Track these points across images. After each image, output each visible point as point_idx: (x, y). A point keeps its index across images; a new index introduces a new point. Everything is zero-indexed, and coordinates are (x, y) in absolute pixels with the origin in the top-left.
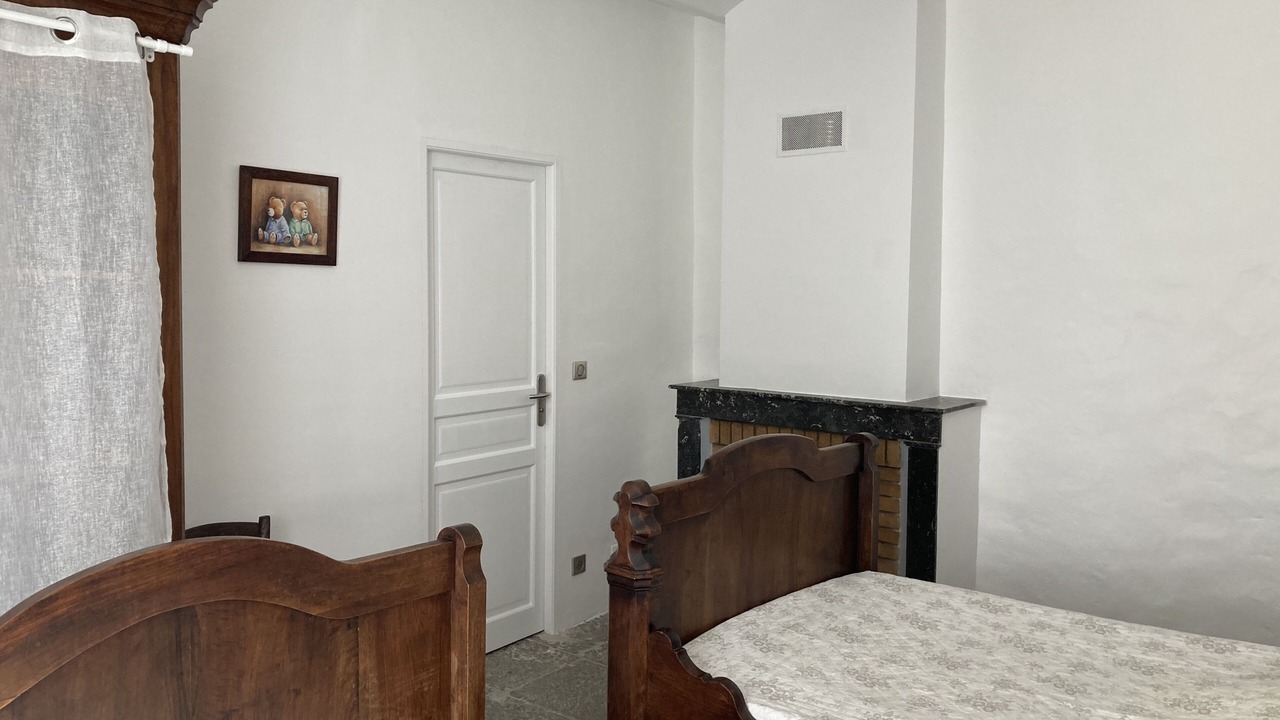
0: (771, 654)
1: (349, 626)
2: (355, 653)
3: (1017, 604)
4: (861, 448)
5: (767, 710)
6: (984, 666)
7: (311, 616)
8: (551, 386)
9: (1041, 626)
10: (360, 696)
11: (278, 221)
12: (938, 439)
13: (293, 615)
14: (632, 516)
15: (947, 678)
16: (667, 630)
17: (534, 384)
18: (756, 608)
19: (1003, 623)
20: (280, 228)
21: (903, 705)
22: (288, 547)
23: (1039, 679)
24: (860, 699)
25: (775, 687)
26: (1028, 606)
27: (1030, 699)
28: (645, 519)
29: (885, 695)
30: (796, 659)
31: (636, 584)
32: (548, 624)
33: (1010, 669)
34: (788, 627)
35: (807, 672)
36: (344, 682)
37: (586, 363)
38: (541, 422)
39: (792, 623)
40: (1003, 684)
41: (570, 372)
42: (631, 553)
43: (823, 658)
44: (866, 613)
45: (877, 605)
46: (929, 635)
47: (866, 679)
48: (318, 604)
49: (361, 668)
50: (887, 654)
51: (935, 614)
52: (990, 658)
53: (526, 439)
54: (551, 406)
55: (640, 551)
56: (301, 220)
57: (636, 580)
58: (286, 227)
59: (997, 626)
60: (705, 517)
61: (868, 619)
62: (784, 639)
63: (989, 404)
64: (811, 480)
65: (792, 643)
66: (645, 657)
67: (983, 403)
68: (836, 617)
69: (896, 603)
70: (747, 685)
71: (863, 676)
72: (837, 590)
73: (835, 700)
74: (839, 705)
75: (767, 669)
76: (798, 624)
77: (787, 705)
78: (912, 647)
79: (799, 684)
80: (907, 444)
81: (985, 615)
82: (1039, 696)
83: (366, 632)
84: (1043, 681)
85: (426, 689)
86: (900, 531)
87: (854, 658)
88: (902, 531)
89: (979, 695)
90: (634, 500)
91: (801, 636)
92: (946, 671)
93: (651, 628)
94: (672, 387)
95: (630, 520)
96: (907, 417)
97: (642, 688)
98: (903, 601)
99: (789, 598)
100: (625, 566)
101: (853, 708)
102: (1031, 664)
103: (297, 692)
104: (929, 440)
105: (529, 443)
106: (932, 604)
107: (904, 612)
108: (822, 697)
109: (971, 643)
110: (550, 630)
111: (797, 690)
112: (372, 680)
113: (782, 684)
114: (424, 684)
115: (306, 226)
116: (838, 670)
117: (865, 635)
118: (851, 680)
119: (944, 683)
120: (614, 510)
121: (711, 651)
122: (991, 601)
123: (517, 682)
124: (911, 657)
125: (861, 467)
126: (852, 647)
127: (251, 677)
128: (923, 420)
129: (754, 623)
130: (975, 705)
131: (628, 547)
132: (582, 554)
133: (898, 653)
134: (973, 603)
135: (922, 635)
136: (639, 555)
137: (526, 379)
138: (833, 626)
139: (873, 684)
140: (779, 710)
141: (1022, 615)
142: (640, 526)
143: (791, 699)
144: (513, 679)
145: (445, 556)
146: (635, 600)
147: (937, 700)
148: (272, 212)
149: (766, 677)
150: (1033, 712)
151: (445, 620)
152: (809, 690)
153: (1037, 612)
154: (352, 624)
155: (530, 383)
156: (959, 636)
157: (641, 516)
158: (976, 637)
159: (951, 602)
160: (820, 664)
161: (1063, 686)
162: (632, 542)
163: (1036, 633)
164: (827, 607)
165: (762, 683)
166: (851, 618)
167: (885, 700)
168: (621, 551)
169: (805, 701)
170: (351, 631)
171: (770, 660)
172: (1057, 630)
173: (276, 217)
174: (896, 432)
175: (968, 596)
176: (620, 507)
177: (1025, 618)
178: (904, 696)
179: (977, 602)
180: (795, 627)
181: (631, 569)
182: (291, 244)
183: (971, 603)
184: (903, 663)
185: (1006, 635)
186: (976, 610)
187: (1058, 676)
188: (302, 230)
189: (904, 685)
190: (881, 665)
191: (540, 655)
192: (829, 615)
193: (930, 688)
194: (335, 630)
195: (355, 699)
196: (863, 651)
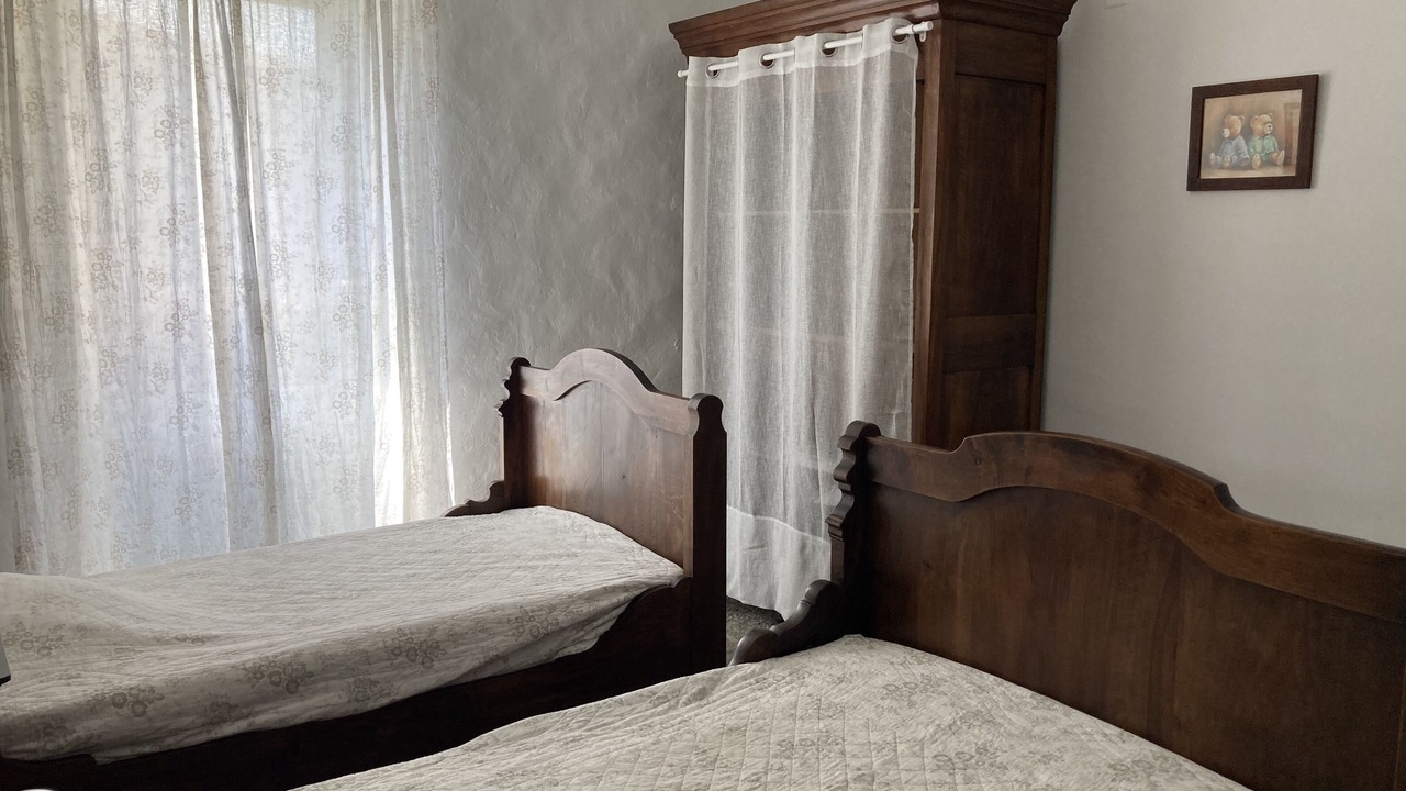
11: (1234, 142)
20: (1237, 151)
56: (1264, 136)
58: (1244, 147)
115: (1270, 143)
148: (1227, 133)
173: (1232, 137)
182: (1250, 167)
188: (1264, 149)
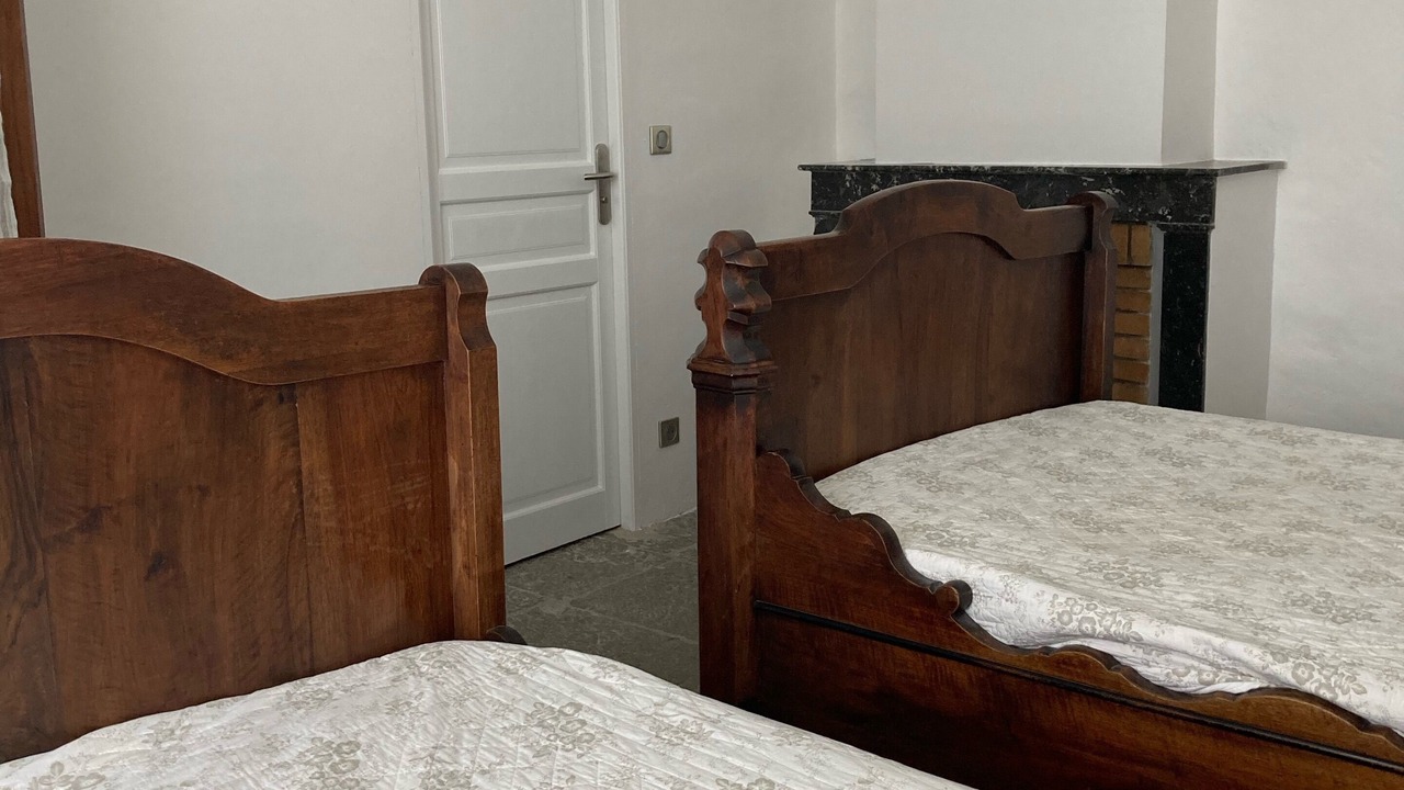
0: (943, 494)
1: (281, 399)
2: (292, 439)
3: (1326, 435)
4: (1089, 212)
5: (935, 556)
6: (1272, 506)
7: (218, 375)
8: (617, 165)
9: (1363, 459)
10: (305, 507)
12: (1210, 218)
13: (189, 370)
14: (726, 279)
15: (1214, 521)
16: (784, 452)
17: (590, 160)
18: (925, 442)
19: (1303, 458)
21: (1145, 553)
22: (172, 263)
23: (1356, 519)
24: (1080, 546)
25: (948, 532)
26: (1343, 437)
27: (1341, 541)
28: (746, 287)
29: (1118, 542)
30: (982, 500)
31: (735, 384)
32: (626, 515)
33: (1311, 509)
34: (967, 464)
35: (997, 515)
36: (280, 484)
37: (670, 129)
38: (604, 217)
39: (977, 459)
40: (1302, 526)
41: (646, 143)
42: (726, 339)
43: (1024, 500)
44: (1092, 448)
45: (1108, 439)
46: (1190, 473)
47: (1088, 524)
48: (227, 357)
49: (305, 465)
50: (1123, 495)
51: (1197, 448)
52: (1280, 497)
53: (583, 244)
54: (618, 192)
55: (741, 337)
57: (735, 377)
59: (1293, 461)
60: (843, 295)
61: (1095, 455)
62: (962, 477)
63: (1289, 166)
64: (1009, 257)
65: (975, 482)
66: (752, 493)
67: (1280, 166)
68: (1046, 453)
69: (1138, 436)
70: (904, 530)
71: (1084, 520)
72: (1048, 421)
73: (1041, 547)
74: (1044, 551)
75: (936, 511)
76: (986, 460)
77: (966, 552)
78: (1159, 488)
79: (985, 528)
80: (1162, 227)
81: (1276, 448)
82: (1354, 538)
83: (309, 413)
84: (1363, 522)
85: (410, 507)
86: (1149, 362)
87: (1072, 499)
88: (1153, 363)
89: (1263, 540)
90: (730, 257)
91: (990, 474)
92: (1213, 513)
93: (759, 450)
94: (804, 168)
95: (723, 286)
96: (1163, 186)
97: (748, 538)
98: (1149, 433)
99: (976, 430)
100: (717, 358)
101: (1068, 556)
102: (1345, 503)
103: (204, 491)
104: (1195, 219)
105: (588, 251)
106: (1195, 436)
107: (1150, 446)
108: (1019, 543)
109: (1251, 482)
110: (629, 524)
111: (980, 535)
112: (322, 485)
113: (959, 528)
114: (407, 499)
116: (1045, 514)
117: (1090, 474)
118: (1066, 525)
119: (1210, 527)
120: (699, 277)
121: (851, 490)
122: (1284, 431)
123: (581, 588)
124: (1159, 498)
125: (1088, 243)
126: (1067, 487)
127: (128, 461)
128: (1187, 190)
129: (920, 458)
130: (1256, 550)
131: (721, 330)
132: (674, 416)
133: (1140, 494)
134: (1257, 434)
135: (1176, 473)
136: (738, 340)
137: (578, 151)
138: (1040, 462)
139: (1101, 529)
140: (952, 556)
141: (1332, 449)
142: (739, 296)
143: (973, 545)
144: (574, 585)
145: (430, 307)
146: (734, 406)
147: (1199, 546)
149: (934, 520)
150: (1346, 556)
151: (436, 410)
152: (998, 534)
153: (1358, 443)
154: (287, 394)
155: (584, 157)
156: (1235, 473)
157: (740, 282)
158: (1258, 473)
159: (1223, 434)
160: (1018, 507)
161: (1393, 527)
162: (728, 320)
163: (1353, 467)
164: (1032, 441)
165: (926, 527)
166: (1069, 455)
167: (1118, 548)
168: (712, 338)
169: (993, 548)
170: (285, 407)
171: (942, 500)
172: (1387, 463)
174: (1144, 211)
175: (1251, 426)
176: (708, 271)
177: (1337, 450)
178: (1147, 542)
179: (1264, 433)
180: (984, 464)
181: (726, 362)
183: (1253, 434)
184: (1146, 505)
185: (1306, 471)
186: (1263, 443)
187: (1386, 516)
189: (1145, 531)
190: (1113, 507)
191: (615, 556)
192: (1032, 450)
193: (1186, 533)
194: (259, 403)
195: (298, 510)
196: (1086, 492)
